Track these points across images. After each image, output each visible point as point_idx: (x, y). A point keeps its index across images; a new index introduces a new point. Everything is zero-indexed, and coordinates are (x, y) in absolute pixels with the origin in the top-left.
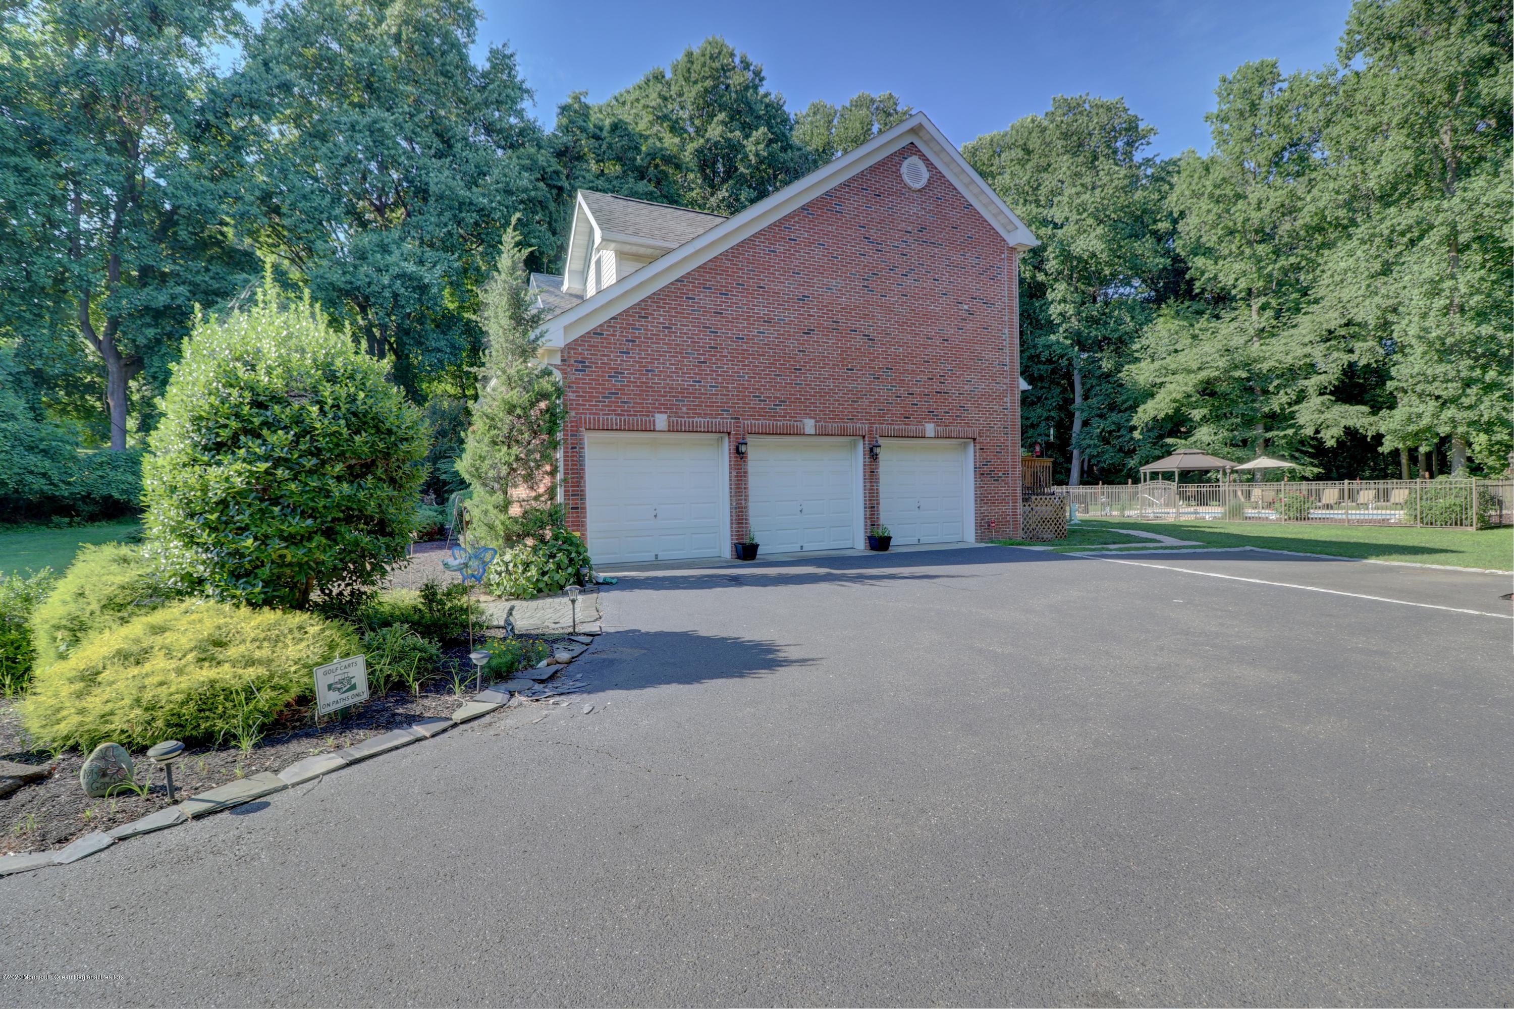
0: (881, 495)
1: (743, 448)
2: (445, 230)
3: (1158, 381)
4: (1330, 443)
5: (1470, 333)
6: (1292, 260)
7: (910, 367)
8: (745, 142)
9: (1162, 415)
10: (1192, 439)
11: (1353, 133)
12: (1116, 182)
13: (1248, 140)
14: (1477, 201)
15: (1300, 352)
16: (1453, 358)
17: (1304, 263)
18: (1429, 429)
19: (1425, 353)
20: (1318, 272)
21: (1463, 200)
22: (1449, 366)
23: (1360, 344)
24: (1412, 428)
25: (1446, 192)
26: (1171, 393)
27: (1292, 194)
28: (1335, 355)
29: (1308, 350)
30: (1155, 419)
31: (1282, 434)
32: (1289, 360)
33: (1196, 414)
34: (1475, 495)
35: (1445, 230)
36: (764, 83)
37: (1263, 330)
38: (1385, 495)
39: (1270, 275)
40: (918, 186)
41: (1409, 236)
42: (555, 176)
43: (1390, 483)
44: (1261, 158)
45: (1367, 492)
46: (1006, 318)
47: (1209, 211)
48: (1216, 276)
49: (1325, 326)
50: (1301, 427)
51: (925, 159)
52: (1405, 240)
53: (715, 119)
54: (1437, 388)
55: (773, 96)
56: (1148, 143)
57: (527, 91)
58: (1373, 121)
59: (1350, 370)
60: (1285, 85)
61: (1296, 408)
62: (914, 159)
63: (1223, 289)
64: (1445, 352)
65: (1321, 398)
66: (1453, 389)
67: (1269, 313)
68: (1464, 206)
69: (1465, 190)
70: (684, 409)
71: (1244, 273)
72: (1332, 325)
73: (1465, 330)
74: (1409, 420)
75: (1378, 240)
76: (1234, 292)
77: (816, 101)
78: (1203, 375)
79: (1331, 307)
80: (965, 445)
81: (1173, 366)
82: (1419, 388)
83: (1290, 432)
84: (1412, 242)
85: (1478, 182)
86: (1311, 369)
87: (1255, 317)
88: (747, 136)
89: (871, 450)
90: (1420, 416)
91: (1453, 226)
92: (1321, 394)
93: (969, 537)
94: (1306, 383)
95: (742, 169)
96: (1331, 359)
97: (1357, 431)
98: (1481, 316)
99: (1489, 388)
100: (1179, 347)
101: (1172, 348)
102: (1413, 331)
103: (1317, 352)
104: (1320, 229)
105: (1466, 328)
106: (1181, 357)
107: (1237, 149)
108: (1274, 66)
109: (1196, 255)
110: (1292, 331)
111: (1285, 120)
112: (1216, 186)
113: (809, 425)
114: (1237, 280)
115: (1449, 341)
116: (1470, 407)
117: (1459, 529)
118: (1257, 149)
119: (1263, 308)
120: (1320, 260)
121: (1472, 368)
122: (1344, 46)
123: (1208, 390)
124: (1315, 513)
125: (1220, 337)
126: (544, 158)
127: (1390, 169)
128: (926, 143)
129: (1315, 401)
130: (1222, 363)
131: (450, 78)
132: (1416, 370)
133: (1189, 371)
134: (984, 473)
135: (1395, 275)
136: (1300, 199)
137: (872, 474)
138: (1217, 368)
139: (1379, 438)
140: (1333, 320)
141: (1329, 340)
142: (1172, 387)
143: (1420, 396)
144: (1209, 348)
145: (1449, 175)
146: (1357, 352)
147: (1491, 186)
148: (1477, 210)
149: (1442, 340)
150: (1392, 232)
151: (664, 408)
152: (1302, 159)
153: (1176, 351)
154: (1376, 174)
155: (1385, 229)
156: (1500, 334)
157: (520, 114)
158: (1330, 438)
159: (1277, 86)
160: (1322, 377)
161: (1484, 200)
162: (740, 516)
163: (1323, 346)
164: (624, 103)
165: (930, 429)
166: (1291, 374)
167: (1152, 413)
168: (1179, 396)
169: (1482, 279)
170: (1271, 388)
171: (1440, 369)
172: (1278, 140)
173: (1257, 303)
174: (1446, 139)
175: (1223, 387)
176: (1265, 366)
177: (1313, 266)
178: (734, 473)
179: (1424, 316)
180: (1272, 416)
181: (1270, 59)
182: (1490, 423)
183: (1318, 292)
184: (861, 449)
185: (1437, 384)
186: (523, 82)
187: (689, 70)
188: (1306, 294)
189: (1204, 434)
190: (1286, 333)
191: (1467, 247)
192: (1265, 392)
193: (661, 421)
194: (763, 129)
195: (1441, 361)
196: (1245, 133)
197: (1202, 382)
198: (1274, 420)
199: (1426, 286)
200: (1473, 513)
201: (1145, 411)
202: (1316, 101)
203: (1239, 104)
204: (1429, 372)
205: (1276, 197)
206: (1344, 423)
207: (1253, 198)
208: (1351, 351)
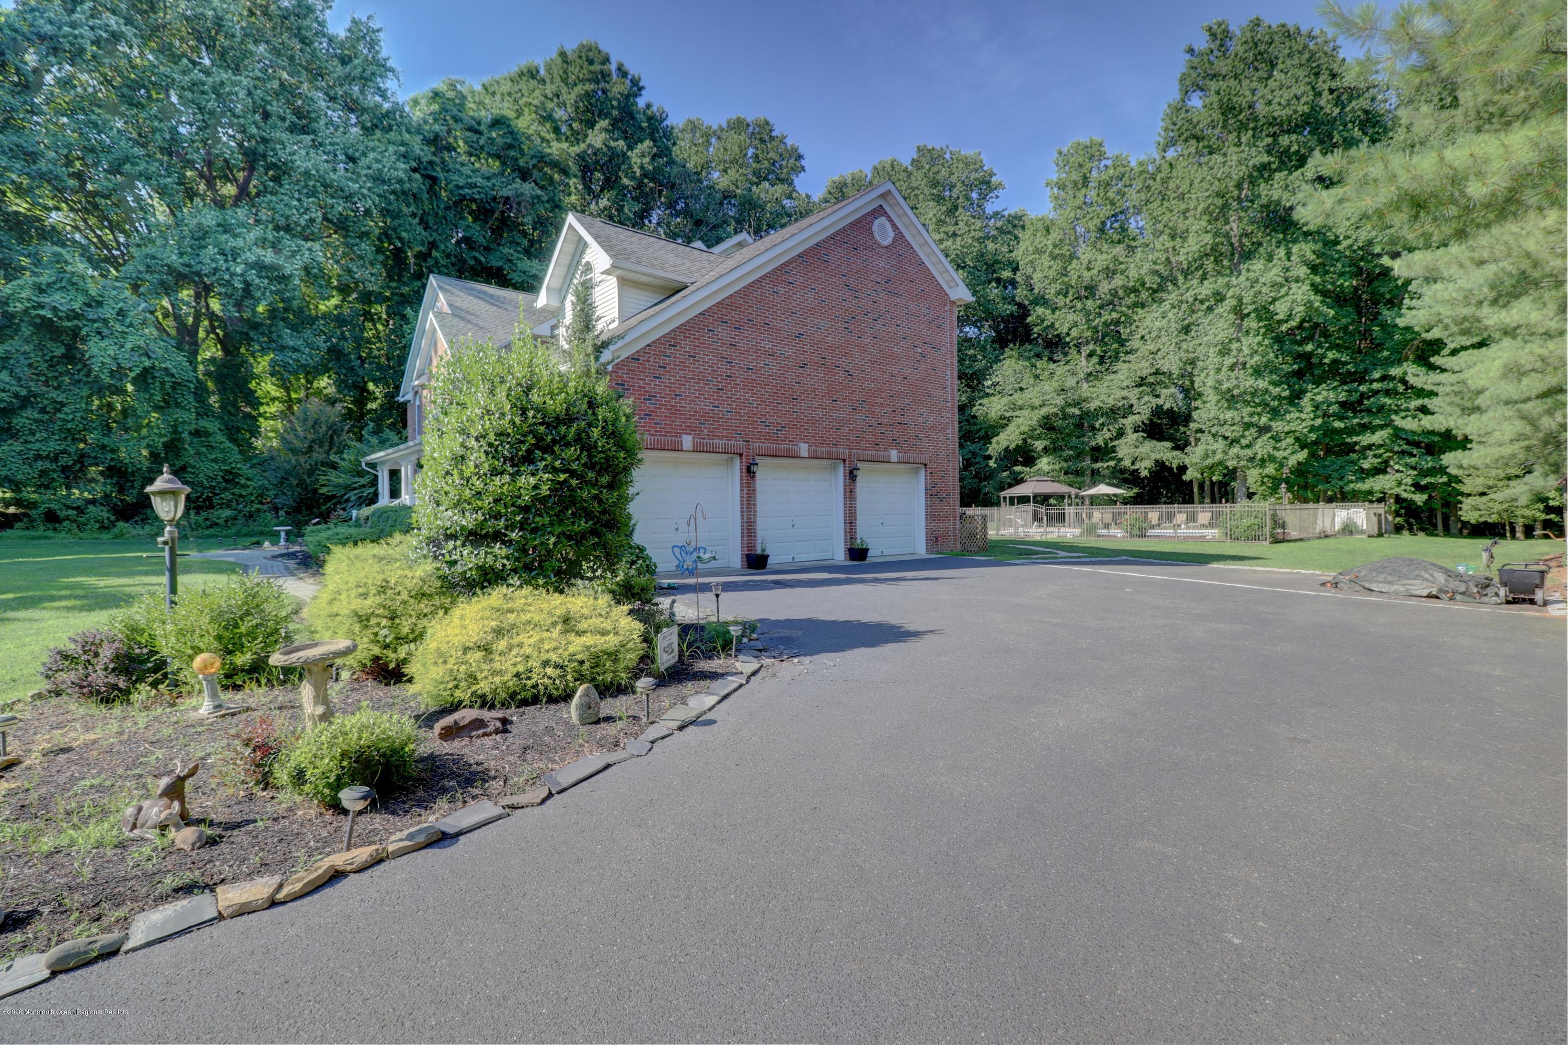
0: (858, 513)
1: (753, 468)
2: (306, 217)
3: (1008, 415)
4: (1144, 473)
5: (1251, 386)
6: (1115, 315)
7: (879, 400)
8: (629, 153)
9: (1012, 446)
10: (1036, 468)
11: (1168, 215)
12: (973, 233)
13: (1080, 208)
14: (1257, 281)
15: (1120, 394)
16: (1238, 406)
17: (1123, 319)
18: (1220, 463)
19: (1218, 402)
20: (1133, 327)
21: (1247, 279)
22: (1236, 413)
23: (1165, 391)
24: (1209, 461)
25: (1234, 270)
26: (1019, 427)
27: (1115, 259)
28: (1146, 398)
29: (1125, 393)
30: (1006, 449)
31: (1105, 465)
32: (1111, 401)
33: (1039, 445)
34: (1268, 517)
35: (1234, 302)
36: (643, 92)
37: (1090, 374)
38: (1192, 518)
39: (1095, 327)
40: (886, 243)
41: (1207, 304)
42: (429, 167)
43: (1197, 507)
44: (1091, 225)
45: (1181, 514)
46: (948, 362)
47: (1050, 267)
48: (1053, 324)
49: (1138, 374)
50: (1121, 460)
51: (891, 221)
52: (1204, 307)
53: (598, 126)
54: (1227, 431)
55: (654, 108)
56: (997, 197)
57: (392, 70)
58: (1183, 206)
59: (1158, 411)
60: (1109, 163)
61: (1116, 443)
62: (883, 220)
63: (1058, 336)
64: (1231, 399)
65: (1136, 435)
66: (1237, 430)
67: (1095, 360)
68: (1248, 284)
69: (1248, 270)
70: (706, 431)
71: (1075, 324)
72: (1145, 373)
73: (1248, 384)
74: (1206, 456)
75: (1184, 306)
76: (1068, 339)
77: (693, 117)
78: (1044, 411)
79: (1143, 358)
80: (916, 471)
81: (1020, 403)
82: (1214, 430)
83: (1112, 463)
84: (1210, 309)
85: (1257, 265)
86: (1129, 410)
87: (1084, 362)
88: (630, 148)
89: (851, 472)
90: (1214, 452)
91: (1240, 300)
92: (1136, 431)
93: (921, 549)
94: (1124, 421)
95: (626, 181)
96: (1143, 401)
97: (1163, 462)
98: (1258, 372)
99: (1264, 430)
100: (1023, 385)
101: (1017, 386)
102: (1210, 382)
103: (1133, 395)
104: (1135, 290)
105: (1249, 382)
106: (1026, 395)
107: (1072, 215)
108: (1101, 145)
109: (1037, 304)
110: (1113, 376)
111: (1111, 194)
112: (1055, 246)
113: (804, 449)
114: (1070, 329)
115: (1236, 392)
116: (1248, 446)
117: (1257, 543)
118: (1088, 216)
119: (1090, 355)
120: (1135, 318)
121: (1251, 415)
122: (1162, 140)
123: (1047, 424)
124: (1151, 532)
125: (1056, 378)
126: (417, 147)
127: (1195, 248)
128: (891, 206)
129: (1131, 437)
130: (1059, 401)
131: (307, 45)
132: (1212, 415)
133: (1033, 408)
134: (933, 494)
135: (1193, 333)
136: (1121, 263)
137: (850, 494)
138: (1056, 406)
139: (1183, 469)
140: (1144, 368)
141: (1141, 385)
142: (1020, 421)
143: (1214, 436)
144: (1049, 387)
145: (1237, 256)
146: (1163, 397)
147: (1266, 270)
148: (1258, 287)
149: (1229, 390)
150: (1196, 300)
151: (690, 430)
152: (1123, 229)
153: (1021, 389)
154: (1185, 251)
155: (1189, 296)
156: (1271, 388)
157: (383, 94)
158: (1144, 468)
159: (1103, 163)
160: (1137, 417)
161: (1262, 280)
162: (749, 530)
163: (1137, 390)
164: (493, 94)
165: (894, 455)
166: (1113, 413)
167: (1004, 444)
168: (1026, 429)
169: (1259, 344)
170: (1097, 426)
171: (1229, 415)
172: (1105, 211)
173: (1086, 350)
174: (1235, 226)
175: (1059, 423)
176: (1093, 405)
177: (1129, 321)
178: (745, 491)
179: (1219, 370)
180: (1097, 449)
181: (1097, 139)
182: (1263, 460)
183: (1135, 343)
184: (841, 471)
185: (1226, 427)
186: (388, 59)
187: (565, 72)
188: (1123, 345)
189: (1044, 463)
190: (1108, 378)
191: (1248, 315)
192: (1093, 428)
193: (687, 441)
194: (648, 143)
195: (1229, 408)
196: (1079, 202)
197: (1044, 417)
198: (1100, 453)
199: (1219, 347)
200: (1267, 530)
201: (998, 443)
202: (1138, 184)
203: (1075, 176)
204: (1221, 417)
205: (1102, 260)
206: (1154, 456)
207: (1085, 259)
208: (1158, 396)
